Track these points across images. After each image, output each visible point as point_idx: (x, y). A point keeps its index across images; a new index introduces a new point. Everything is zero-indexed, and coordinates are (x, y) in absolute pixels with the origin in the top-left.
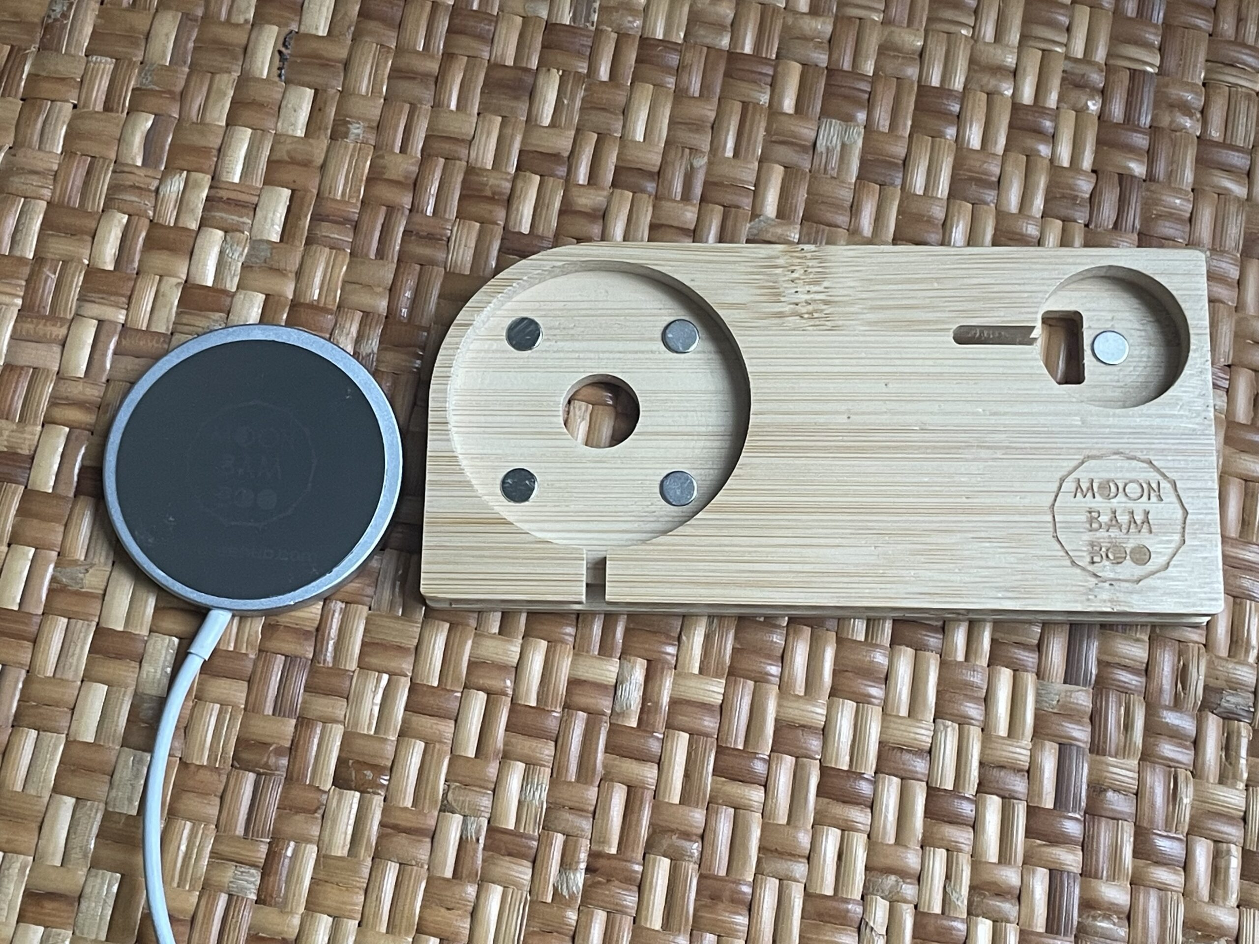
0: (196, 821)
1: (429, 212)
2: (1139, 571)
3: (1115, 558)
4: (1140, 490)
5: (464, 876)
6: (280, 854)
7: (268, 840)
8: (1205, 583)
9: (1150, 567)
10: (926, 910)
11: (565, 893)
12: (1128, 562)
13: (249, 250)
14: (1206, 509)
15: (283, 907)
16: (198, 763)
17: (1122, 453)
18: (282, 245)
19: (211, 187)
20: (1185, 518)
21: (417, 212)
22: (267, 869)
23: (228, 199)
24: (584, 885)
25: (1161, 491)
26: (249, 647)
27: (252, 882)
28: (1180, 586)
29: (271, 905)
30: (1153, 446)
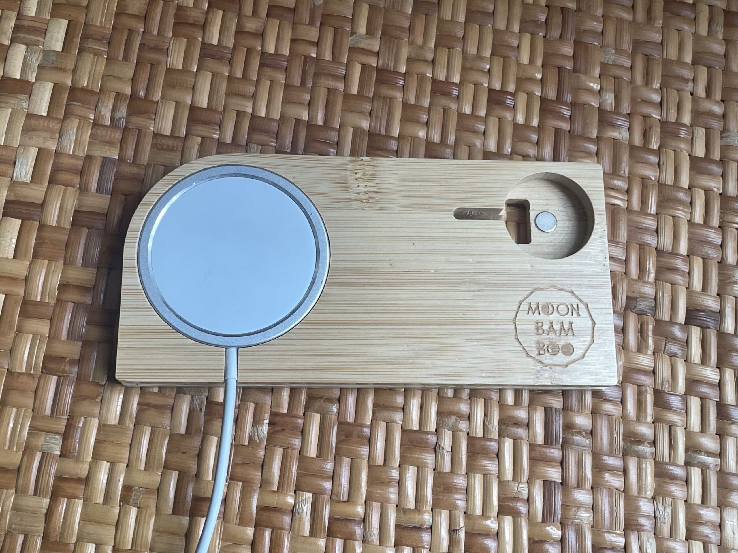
0: (19, 408)
1: (155, 32)
2: (567, 359)
3: (553, 351)
4: (566, 309)
5: (193, 432)
6: (74, 425)
7: (67, 417)
8: (607, 367)
9: (574, 356)
10: (474, 436)
11: (256, 438)
12: (560, 353)
13: (43, 57)
14: (605, 321)
15: (78, 459)
16: (19, 371)
17: (555, 287)
18: (62, 53)
19: (17, 19)
20: (594, 326)
21: (148, 33)
22: (66, 436)
23: (28, 26)
24: (268, 433)
25: (579, 310)
26: (50, 299)
27: (57, 444)
28: (592, 368)
29: (70, 458)
30: (574, 283)
